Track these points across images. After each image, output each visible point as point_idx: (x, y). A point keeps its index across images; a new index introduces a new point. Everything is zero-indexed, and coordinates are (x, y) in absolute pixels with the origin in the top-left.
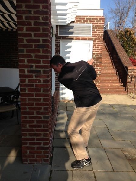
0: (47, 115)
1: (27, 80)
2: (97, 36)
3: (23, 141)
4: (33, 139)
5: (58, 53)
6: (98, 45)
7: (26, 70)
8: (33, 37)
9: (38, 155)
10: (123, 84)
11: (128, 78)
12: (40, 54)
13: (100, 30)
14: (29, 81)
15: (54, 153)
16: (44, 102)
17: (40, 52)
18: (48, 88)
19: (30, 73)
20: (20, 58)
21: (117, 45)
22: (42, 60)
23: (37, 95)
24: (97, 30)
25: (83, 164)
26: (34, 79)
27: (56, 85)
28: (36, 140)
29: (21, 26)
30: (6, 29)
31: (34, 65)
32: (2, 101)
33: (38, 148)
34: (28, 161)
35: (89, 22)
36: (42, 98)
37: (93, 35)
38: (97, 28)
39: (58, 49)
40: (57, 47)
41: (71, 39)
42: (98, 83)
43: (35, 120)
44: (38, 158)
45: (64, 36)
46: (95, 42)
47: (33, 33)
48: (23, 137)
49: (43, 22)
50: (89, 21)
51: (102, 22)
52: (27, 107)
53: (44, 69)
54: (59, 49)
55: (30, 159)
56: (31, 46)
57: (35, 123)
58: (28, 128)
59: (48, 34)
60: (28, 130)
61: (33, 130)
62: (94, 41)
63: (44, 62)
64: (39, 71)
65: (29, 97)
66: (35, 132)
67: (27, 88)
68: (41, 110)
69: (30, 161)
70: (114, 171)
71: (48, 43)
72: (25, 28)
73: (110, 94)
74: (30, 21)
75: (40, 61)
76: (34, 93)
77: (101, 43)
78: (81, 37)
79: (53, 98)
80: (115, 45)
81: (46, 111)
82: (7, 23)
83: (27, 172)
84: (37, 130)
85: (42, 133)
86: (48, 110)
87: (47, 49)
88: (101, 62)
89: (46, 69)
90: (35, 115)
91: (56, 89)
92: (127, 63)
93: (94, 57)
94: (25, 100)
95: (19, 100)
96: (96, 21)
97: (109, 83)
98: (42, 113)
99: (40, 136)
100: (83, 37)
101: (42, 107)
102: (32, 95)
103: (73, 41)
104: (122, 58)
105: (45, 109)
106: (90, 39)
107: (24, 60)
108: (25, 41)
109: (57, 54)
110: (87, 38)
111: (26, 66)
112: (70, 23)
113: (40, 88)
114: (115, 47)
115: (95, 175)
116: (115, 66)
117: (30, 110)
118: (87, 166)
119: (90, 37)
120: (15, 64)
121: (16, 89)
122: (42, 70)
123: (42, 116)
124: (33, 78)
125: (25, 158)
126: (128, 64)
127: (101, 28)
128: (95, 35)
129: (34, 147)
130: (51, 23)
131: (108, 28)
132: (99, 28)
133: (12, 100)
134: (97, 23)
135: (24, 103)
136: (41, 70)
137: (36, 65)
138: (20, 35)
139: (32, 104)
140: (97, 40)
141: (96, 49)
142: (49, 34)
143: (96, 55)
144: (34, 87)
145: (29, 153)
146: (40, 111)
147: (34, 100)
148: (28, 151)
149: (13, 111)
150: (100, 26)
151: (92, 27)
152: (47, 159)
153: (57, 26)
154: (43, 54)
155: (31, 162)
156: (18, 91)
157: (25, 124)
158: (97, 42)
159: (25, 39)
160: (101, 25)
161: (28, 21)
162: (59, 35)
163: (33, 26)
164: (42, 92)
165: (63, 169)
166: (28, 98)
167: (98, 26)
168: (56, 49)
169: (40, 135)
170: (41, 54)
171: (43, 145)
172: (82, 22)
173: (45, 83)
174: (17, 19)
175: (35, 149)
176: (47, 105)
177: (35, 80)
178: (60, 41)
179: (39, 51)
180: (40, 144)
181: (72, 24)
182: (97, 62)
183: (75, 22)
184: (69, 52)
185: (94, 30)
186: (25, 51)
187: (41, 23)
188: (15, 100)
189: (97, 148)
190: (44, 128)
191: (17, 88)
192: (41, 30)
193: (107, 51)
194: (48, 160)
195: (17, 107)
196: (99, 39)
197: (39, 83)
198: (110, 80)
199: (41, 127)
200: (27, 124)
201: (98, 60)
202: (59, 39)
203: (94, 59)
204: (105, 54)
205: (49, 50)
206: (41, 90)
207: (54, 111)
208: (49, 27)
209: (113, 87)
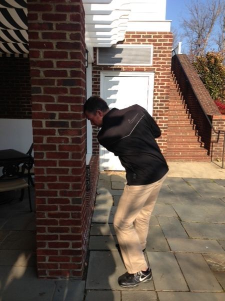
0: (79, 196)
1: (45, 138)
2: (161, 65)
3: (38, 241)
4: (56, 237)
5: (96, 93)
6: (162, 80)
7: (44, 121)
8: (55, 68)
9: (63, 264)
10: (205, 145)
11: (212, 134)
12: (66, 95)
13: (165, 56)
14: (49, 140)
15: (90, 260)
16: (74, 175)
17: (67, 92)
18: (79, 152)
19: (51, 127)
20: (33, 103)
21: (193, 79)
22: (69, 105)
23: (61, 164)
24: (160, 56)
25: (139, 280)
26: (58, 136)
27: (93, 147)
28: (61, 239)
29: (35, 50)
30: (11, 54)
31: (57, 113)
32: (5, 173)
33: (64, 252)
34: (46, 275)
35: (147, 42)
36: (70, 168)
37: (154, 63)
38: (160, 52)
39: (96, 86)
40: (95, 83)
41: (119, 69)
42: (162, 143)
43: (58, 205)
44: (63, 270)
45: (107, 66)
46: (157, 75)
47: (55, 61)
48: (38, 234)
49: (72, 43)
50: (147, 40)
51: (168, 42)
52: (46, 184)
53: (73, 120)
54: (99, 86)
55: (50, 271)
56: (52, 82)
57: (59, 211)
58: (47, 218)
59: (80, 62)
60: (46, 222)
61: (55, 223)
62: (156, 73)
63: (73, 108)
64: (66, 124)
65: (49, 167)
66: (59, 226)
67: (45, 152)
68: (68, 188)
69: (50, 274)
70: (190, 291)
72: (42, 52)
73: (183, 162)
74: (51, 41)
75: (67, 106)
76: (58, 160)
77: (168, 77)
78: (134, 66)
79: (88, 167)
80: (190, 80)
81: (77, 190)
82: (13, 44)
83: (44, 293)
84: (62, 223)
85: (70, 227)
86: (80, 189)
87: (78, 87)
88: (168, 108)
89: (77, 121)
90: (59, 196)
91: (93, 153)
92: (211, 109)
93: (156, 99)
94: (41, 171)
95: (32, 171)
96: (160, 41)
97: (181, 142)
98: (70, 194)
99: (67, 232)
100: (138, 66)
101: (71, 184)
102: (54, 164)
103: (121, 74)
104: (202, 101)
105: (74, 186)
106: (149, 70)
107: (41, 105)
108: (42, 74)
109: (94, 95)
110: (145, 68)
111: (44, 116)
112: (116, 43)
113: (66, 152)
114: (191, 83)
115: (158, 298)
116: (190, 115)
117: (51, 189)
118: (145, 283)
119: (149, 66)
120: (27, 112)
121: (27, 154)
122: (70, 121)
123: (70, 199)
124: (54, 134)
125: (42, 269)
126: (212, 112)
127: (167, 52)
128: (157, 63)
129: (57, 251)
130: (85, 45)
131: (179, 53)
132: (164, 52)
133: (20, 171)
134: (161, 44)
135: (40, 177)
136: (68, 122)
137: (60, 114)
138: (35, 64)
139: (54, 179)
140: (161, 72)
141: (159, 86)
142: (82, 63)
143: (159, 96)
144: (57, 151)
145: (49, 260)
146: (67, 190)
147: (58, 171)
148: (47, 258)
149: (23, 190)
150: (165, 48)
151: (152, 51)
152: (78, 270)
153: (95, 49)
154: (73, 96)
155: (52, 276)
156: (30, 156)
157: (43, 212)
158: (161, 75)
159: (42, 71)
160: (167, 47)
161: (46, 40)
162: (98, 64)
163: (55, 49)
164: (70, 159)
165: (105, 288)
166: (47, 169)
167: (162, 48)
168: (93, 86)
169: (66, 230)
170: (68, 95)
171: (73, 247)
172: (136, 41)
173: (76, 143)
174: (29, 38)
175: (59, 254)
176: (79, 179)
177: (59, 138)
178: (99, 73)
179: (65, 91)
180: (67, 245)
181: (119, 46)
182: (160, 108)
183: (125, 42)
184: (115, 92)
185: (156, 55)
186: (42, 90)
187: (68, 43)
188: (26, 171)
189: (163, 251)
190: (73, 219)
191: (30, 152)
192: (69, 56)
193: (178, 89)
194: (80, 272)
195: (29, 183)
196: (165, 70)
197: (65, 144)
198: (183, 137)
199: (68, 217)
200: (45, 212)
201: (163, 105)
202: (99, 70)
203: (156, 103)
204: (174, 95)
205: (82, 89)
206: (68, 155)
207: (90, 190)
208: (81, 51)
209: (188, 149)
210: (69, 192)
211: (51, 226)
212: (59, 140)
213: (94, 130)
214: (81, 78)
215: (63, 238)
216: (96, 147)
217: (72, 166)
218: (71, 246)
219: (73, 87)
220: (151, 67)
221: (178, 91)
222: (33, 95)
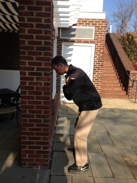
0: (47, 118)
1: (28, 82)
2: (99, 39)
3: (22, 145)
4: (33, 143)
6: (100, 49)
7: (27, 72)
8: (35, 40)
9: (37, 159)
10: (125, 89)
11: (129, 82)
12: (41, 56)
13: (102, 34)
14: (30, 83)
15: (54, 157)
16: (45, 105)
17: (42, 55)
18: (48, 91)
19: (31, 75)
20: (21, 60)
21: (119, 49)
22: (43, 62)
23: (37, 98)
24: (99, 33)
26: (35, 81)
27: (56, 88)
28: (36, 144)
29: (22, 28)
30: (7, 30)
31: (35, 67)
32: (2, 103)
33: (38, 152)
34: (26, 165)
36: (43, 101)
37: (95, 38)
38: (99, 31)
39: (59, 51)
40: (58, 49)
41: (73, 41)
42: (99, 87)
43: (35, 123)
44: (37, 163)
45: (66, 39)
46: (97, 45)
47: (34, 35)
48: (22, 140)
49: (45, 25)
50: (91, 24)
51: (104, 25)
52: (27, 110)
53: (45, 72)
54: (61, 51)
55: (29, 163)
56: (33, 48)
57: (35, 127)
58: (28, 131)
59: (50, 36)
60: (27, 133)
61: (33, 134)
63: (45, 64)
64: (41, 74)
65: (30, 100)
66: (35, 136)
67: (27, 91)
68: (41, 113)
69: (29, 165)
70: (114, 177)
72: (27, 30)
73: (111, 98)
74: (32, 23)
75: (41, 63)
76: (35, 96)
77: (103, 47)
78: (83, 40)
79: (53, 101)
80: (117, 49)
81: (46, 115)
82: (9, 24)
83: (25, 177)
84: (37, 134)
85: (42, 137)
86: (48, 114)
87: (49, 51)
88: (103, 66)
89: (47, 72)
90: (35, 118)
91: (56, 92)
93: (96, 60)
94: (25, 102)
95: (19, 102)
96: (99, 24)
97: (110, 87)
98: (42, 117)
100: (85, 40)
101: (43, 110)
102: (33, 98)
103: (75, 44)
104: (124, 62)
105: (45, 112)
106: (92, 42)
107: (26, 62)
108: (27, 43)
110: (89, 41)
111: (27, 69)
112: (72, 25)
113: (40, 91)
114: (117, 51)
115: (94, 181)
116: (116, 70)
117: (30, 113)
120: (16, 66)
121: (16, 91)
122: (43, 72)
123: (42, 119)
124: (34, 80)
125: (24, 162)
126: (130, 68)
127: (103, 31)
128: (97, 38)
129: (33, 151)
130: (53, 26)
131: (111, 32)
132: (101, 31)
133: (12, 102)
134: (99, 27)
135: (24, 106)
137: (37, 68)
138: (22, 37)
139: (33, 107)
140: (99, 44)
141: (98, 52)
142: (51, 37)
143: (98, 58)
144: (35, 90)
145: (29, 157)
147: (35, 103)
148: (27, 155)
149: (13, 113)
151: (94, 30)
152: (46, 163)
153: (59, 28)
155: (30, 166)
156: (18, 93)
157: (25, 127)
159: (27, 41)
160: (103, 28)
161: (30, 23)
162: (61, 38)
163: (35, 28)
164: (43, 95)
165: (62, 174)
166: (29, 101)
167: (100, 29)
168: (57, 51)
169: (39, 139)
170: (42, 56)
171: (43, 149)
172: (84, 25)
173: (46, 85)
174: (19, 21)
175: (35, 153)
176: (48, 108)
177: (36, 82)
178: (61, 43)
179: (41, 54)
180: (40, 148)
181: (74, 27)
182: (98, 65)
183: (78, 24)
184: (71, 55)
185: (96, 33)
186: (27, 53)
187: (43, 25)
188: (15, 102)
189: (97, 153)
190: (44, 132)
191: (18, 90)
192: (43, 33)
193: (109, 54)
195: (17, 110)
196: (101, 42)
197: (40, 86)
198: (112, 83)
199: (41, 130)
200: (27, 127)
201: (100, 63)
202: (61, 42)
203: (96, 63)
204: (107, 58)
205: (51, 53)
206: (42, 93)
207: (54, 114)
208: (51, 30)
209: (114, 91)
210: (42, 115)
211: (30, 136)
212: (36, 84)
213: (57, 78)
214: (50, 46)
215: (37, 143)
216: (58, 88)
217: (44, 100)
219: (45, 51)
220: (93, 41)
221: (109, 55)
222: (20, 55)
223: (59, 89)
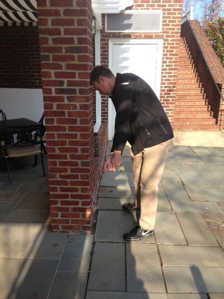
0: (87, 159)
1: (55, 104)
2: (170, 31)
3: (51, 199)
4: (67, 196)
5: (105, 62)
6: (171, 47)
7: (53, 89)
8: (63, 35)
9: (74, 220)
10: (214, 114)
11: (221, 103)
12: (73, 62)
13: (175, 21)
14: (58, 107)
15: (99, 218)
16: (82, 140)
17: (74, 60)
18: (87, 118)
19: (60, 94)
20: (43, 70)
21: (205, 47)
22: (77, 72)
23: (71, 129)
24: (169, 21)
25: (141, 234)
26: (66, 103)
27: (102, 116)
28: (71, 198)
29: (43, 17)
30: (21, 23)
31: (65, 80)
32: (19, 140)
33: (74, 209)
34: (59, 229)
35: (156, 7)
36: (79, 133)
37: (163, 29)
38: (169, 17)
39: (105, 55)
40: (103, 51)
41: (128, 36)
42: (170, 112)
43: (68, 168)
44: (73, 225)
45: (115, 33)
46: (166, 42)
47: (62, 29)
48: (51, 193)
49: (78, 10)
51: (178, 7)
52: (56, 148)
53: (80, 88)
54: (108, 55)
55: (62, 226)
56: (60, 50)
57: (69, 173)
58: (58, 179)
59: (86, 28)
60: (58, 183)
61: (66, 183)
62: (165, 40)
63: (80, 75)
64: (74, 91)
65: (59, 132)
66: (69, 186)
67: (55, 118)
68: (77, 152)
69: (62, 229)
70: (188, 245)
71: (86, 44)
72: (50, 19)
73: (190, 131)
74: (58, 8)
75: (74, 74)
76: (67, 126)
77: (177, 44)
78: (143, 33)
79: (96, 134)
80: (201, 48)
81: (85, 154)
82: (23, 12)
83: (57, 244)
84: (72, 183)
85: (79, 187)
86: (88, 153)
87: (85, 54)
88: (176, 76)
89: (84, 88)
90: (69, 160)
91: (102, 122)
92: (221, 77)
93: (165, 67)
94: (52, 136)
95: (44, 139)
96: (169, 6)
97: (190, 112)
98: (79, 157)
99: (77, 192)
100: (147, 33)
101: (79, 148)
102: (64, 129)
103: (132, 41)
104: (212, 69)
105: (83, 151)
106: (158, 37)
107: (50, 73)
108: (50, 42)
110: (154, 34)
111: (53, 83)
112: (124, 9)
113: (75, 118)
114: (202, 50)
115: (158, 250)
116: (201, 83)
117: (61, 152)
119: (158, 33)
120: (37, 81)
121: (39, 122)
122: (77, 88)
123: (79, 162)
124: (64, 101)
125: (55, 224)
126: (223, 80)
127: (177, 18)
128: (166, 29)
129: (68, 208)
130: (91, 10)
131: (191, 17)
132: (173, 18)
133: (33, 138)
134: (170, 10)
135: (51, 141)
136: (76, 89)
137: (68, 81)
138: (44, 32)
139: (64, 143)
140: (170, 39)
141: (168, 53)
142: (89, 30)
143: (168, 64)
144: (67, 117)
145: (62, 216)
146: (76, 154)
147: (67, 136)
148: (60, 214)
149: (36, 156)
150: (175, 14)
151: (161, 16)
152: (87, 225)
153: (103, 15)
154: (79, 63)
155: (64, 230)
156: (42, 125)
157: (54, 173)
158: (170, 42)
159: (50, 38)
160: (177, 12)
161: (54, 8)
162: (106, 31)
163: (62, 17)
164: (78, 124)
165: (111, 241)
166: (58, 134)
167: (171, 14)
168: (101, 55)
169: (76, 190)
170: (76, 62)
171: (82, 205)
172: (145, 7)
173: (83, 109)
174: (38, 5)
175: (70, 211)
176: (86, 144)
177: (68, 104)
178: (108, 40)
179: (73, 58)
180: (77, 203)
181: (127, 12)
182: (169, 76)
183: (134, 7)
184: (127, 59)
185: (165, 21)
186: (51, 58)
187: (74, 10)
188: (39, 139)
189: (164, 211)
190: (83, 180)
191: (42, 120)
192: (76, 23)
193: (190, 57)
194: (89, 227)
195: (41, 150)
196: (174, 36)
197: (74, 111)
198: (192, 106)
199: (78, 178)
200: (57, 174)
201: (171, 73)
202: (107, 38)
203: (164, 72)
204: (185, 63)
205: (89, 57)
206: (77, 121)
208: (87, 18)
209: (196, 119)
210: (78, 155)
211: (63, 186)
212: (68, 106)
213: (103, 100)
215: (73, 197)
216: (105, 116)
217: (80, 131)
218: (80, 204)
219: (80, 54)
220: (159, 34)
221: (189, 59)
222: (42, 62)
223: (106, 118)
